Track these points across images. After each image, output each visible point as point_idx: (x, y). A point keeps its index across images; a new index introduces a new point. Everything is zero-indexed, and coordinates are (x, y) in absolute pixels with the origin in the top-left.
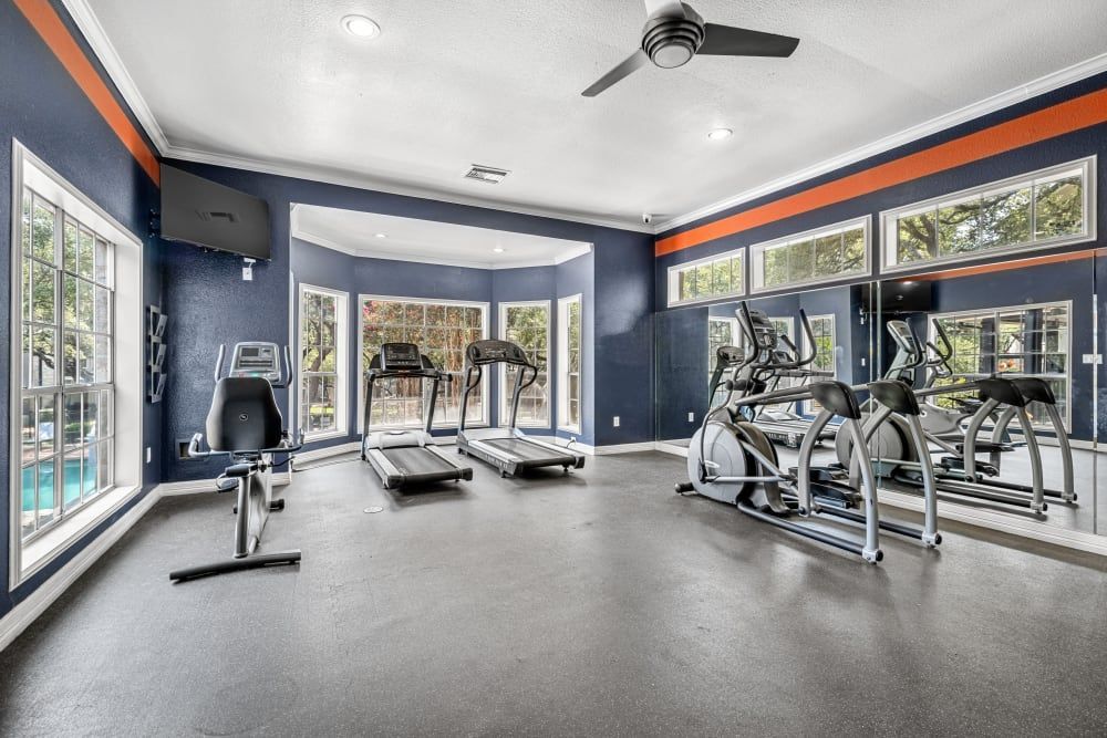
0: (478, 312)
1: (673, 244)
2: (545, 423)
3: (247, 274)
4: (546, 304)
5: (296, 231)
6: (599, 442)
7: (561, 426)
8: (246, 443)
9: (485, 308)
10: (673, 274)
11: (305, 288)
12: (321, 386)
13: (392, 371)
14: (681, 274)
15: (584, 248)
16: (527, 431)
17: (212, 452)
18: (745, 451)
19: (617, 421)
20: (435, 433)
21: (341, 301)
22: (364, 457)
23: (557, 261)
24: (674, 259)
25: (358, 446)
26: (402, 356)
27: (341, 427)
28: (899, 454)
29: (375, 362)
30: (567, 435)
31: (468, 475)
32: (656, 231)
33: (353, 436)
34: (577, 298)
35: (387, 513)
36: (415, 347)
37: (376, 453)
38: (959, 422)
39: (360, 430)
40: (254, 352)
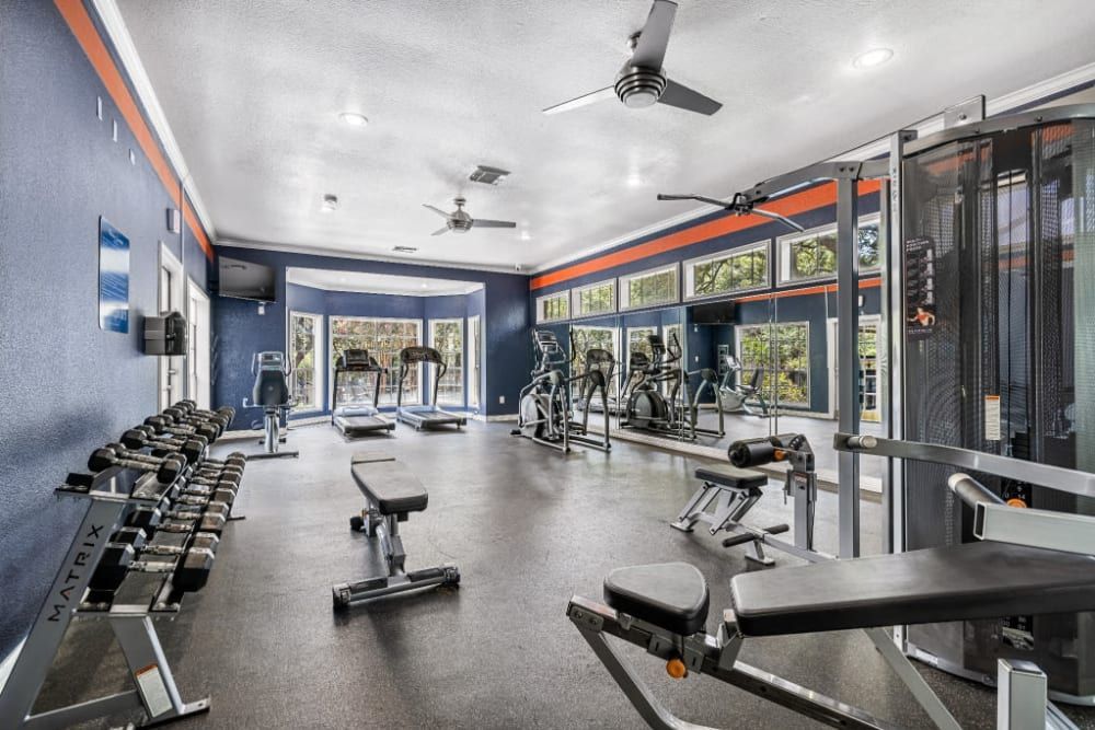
0: (415, 326)
1: (538, 283)
2: (459, 402)
3: (261, 311)
4: (460, 322)
5: (289, 279)
6: (489, 413)
7: (470, 405)
8: (271, 401)
9: (419, 323)
10: (540, 302)
11: (293, 314)
12: (304, 378)
13: (350, 368)
14: (546, 303)
15: (480, 286)
16: (443, 408)
17: (255, 405)
18: (538, 410)
19: (502, 400)
20: (381, 410)
21: (318, 321)
22: (333, 423)
23: (467, 292)
24: (539, 292)
25: (329, 418)
26: (357, 358)
27: (318, 404)
28: (650, 414)
29: (340, 362)
30: (473, 410)
31: (392, 427)
32: (531, 273)
33: (326, 412)
34: (477, 318)
35: (344, 444)
36: (366, 352)
37: (340, 419)
38: (743, 401)
39: (330, 408)
40: (271, 357)
